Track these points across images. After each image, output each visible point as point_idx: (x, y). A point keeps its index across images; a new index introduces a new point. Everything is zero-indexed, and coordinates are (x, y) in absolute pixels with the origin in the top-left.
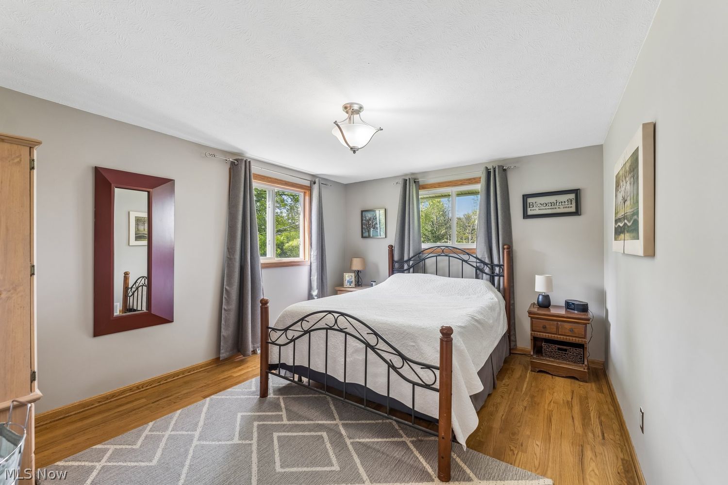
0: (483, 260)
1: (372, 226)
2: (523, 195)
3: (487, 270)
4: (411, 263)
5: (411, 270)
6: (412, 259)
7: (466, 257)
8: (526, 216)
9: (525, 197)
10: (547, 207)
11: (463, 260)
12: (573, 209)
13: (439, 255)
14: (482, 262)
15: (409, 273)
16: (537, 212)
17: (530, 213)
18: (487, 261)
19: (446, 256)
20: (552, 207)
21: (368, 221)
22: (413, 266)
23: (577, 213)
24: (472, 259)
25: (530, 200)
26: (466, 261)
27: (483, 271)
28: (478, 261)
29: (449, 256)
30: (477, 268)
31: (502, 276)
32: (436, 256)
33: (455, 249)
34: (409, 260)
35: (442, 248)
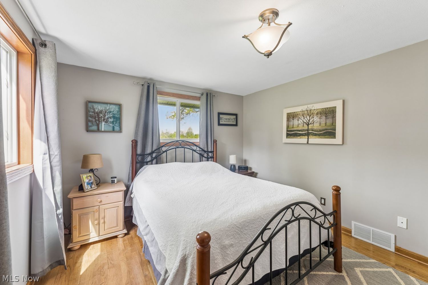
0: (204, 149)
1: (104, 120)
2: (218, 113)
3: (206, 155)
4: (154, 155)
5: (154, 161)
6: (156, 152)
7: (195, 148)
8: (219, 124)
9: (219, 114)
10: (227, 121)
11: (193, 150)
12: (235, 123)
13: (178, 147)
14: (203, 150)
15: (152, 164)
16: (223, 122)
17: (220, 122)
18: (206, 150)
19: (183, 147)
20: (229, 121)
21: (98, 114)
22: (156, 157)
23: (236, 125)
24: (198, 149)
25: (221, 116)
26: (195, 151)
27: (203, 156)
28: (201, 150)
29: (185, 148)
30: (200, 154)
31: (212, 158)
32: (175, 148)
33: (188, 143)
34: (152, 152)
35: (179, 142)
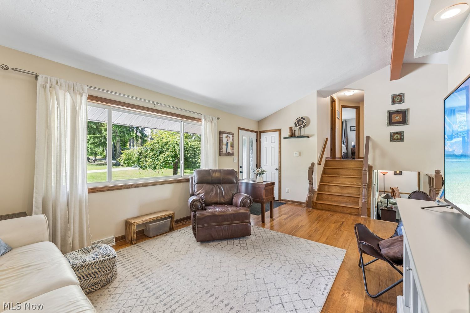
8: (350, 131)
9: (350, 127)
16: (353, 130)
17: (351, 130)
25: (351, 128)
